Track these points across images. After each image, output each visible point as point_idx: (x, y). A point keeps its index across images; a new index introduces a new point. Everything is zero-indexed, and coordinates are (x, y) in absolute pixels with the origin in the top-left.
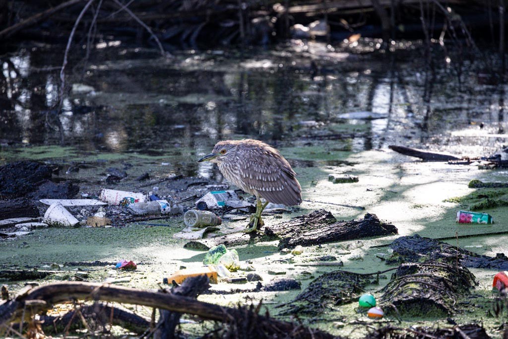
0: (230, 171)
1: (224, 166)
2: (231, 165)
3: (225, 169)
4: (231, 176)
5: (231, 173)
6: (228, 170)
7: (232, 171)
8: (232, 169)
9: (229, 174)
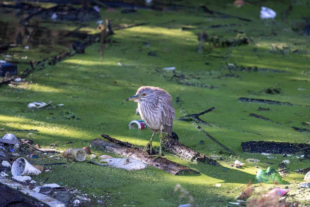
0: (149, 109)
1: (144, 105)
2: (150, 105)
3: (145, 106)
4: (148, 112)
5: (149, 111)
6: (147, 107)
7: (150, 109)
8: (150, 108)
9: (148, 111)
